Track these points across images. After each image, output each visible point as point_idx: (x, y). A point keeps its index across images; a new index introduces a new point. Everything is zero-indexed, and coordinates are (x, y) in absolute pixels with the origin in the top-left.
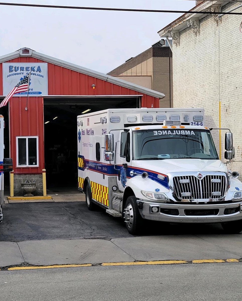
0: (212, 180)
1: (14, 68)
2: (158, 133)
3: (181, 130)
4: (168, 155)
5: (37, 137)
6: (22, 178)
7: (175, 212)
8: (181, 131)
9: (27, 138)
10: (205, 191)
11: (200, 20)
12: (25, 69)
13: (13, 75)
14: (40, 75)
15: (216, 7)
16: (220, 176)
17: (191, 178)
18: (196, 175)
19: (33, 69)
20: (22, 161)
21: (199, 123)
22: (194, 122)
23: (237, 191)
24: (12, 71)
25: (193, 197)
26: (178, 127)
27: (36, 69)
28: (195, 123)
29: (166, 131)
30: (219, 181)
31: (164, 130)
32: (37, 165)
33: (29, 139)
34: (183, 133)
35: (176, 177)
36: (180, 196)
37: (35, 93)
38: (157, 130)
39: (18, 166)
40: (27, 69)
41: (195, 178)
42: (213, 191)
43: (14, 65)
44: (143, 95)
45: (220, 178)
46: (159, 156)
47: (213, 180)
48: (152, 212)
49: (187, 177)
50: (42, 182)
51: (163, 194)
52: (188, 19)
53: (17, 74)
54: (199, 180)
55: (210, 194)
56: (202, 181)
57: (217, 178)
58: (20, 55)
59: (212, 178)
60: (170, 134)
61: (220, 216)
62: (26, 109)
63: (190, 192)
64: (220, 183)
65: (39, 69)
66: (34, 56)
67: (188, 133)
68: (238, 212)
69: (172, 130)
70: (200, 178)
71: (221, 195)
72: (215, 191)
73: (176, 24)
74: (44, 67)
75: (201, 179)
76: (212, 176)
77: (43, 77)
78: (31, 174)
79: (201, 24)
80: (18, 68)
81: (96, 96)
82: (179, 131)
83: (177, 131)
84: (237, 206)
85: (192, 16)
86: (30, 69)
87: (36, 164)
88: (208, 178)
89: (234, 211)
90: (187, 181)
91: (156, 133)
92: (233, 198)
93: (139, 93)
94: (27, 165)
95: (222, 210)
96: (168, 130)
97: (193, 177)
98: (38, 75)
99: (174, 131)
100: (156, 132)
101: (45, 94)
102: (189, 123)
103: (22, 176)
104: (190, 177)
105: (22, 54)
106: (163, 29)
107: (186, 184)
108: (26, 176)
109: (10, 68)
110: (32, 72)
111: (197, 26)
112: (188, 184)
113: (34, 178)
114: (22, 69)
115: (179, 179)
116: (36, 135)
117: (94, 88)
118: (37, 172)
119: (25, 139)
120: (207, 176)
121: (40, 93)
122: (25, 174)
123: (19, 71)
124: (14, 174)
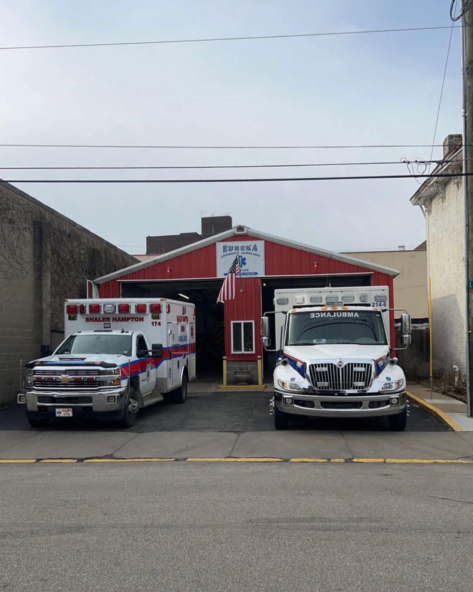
0: (354, 368)
1: (228, 248)
2: (315, 315)
3: (342, 311)
4: (324, 340)
5: (253, 322)
6: (237, 365)
7: (311, 404)
8: (343, 313)
9: (242, 322)
10: (346, 381)
11: (445, 184)
12: (240, 248)
13: (227, 255)
14: (256, 254)
15: (454, 169)
16: (365, 364)
17: (331, 366)
18: (336, 363)
19: (248, 248)
20: (237, 347)
21: (382, 303)
22: (375, 303)
23: (388, 382)
24: (226, 251)
25: (331, 387)
26: (340, 309)
27: (252, 248)
28: (377, 304)
29: (325, 314)
30: (362, 369)
31: (323, 312)
32: (254, 352)
33: (244, 323)
34: (344, 315)
35: (312, 365)
36: (316, 386)
37: (251, 274)
38: (315, 312)
39: (232, 352)
40: (242, 248)
41: (335, 366)
42: (354, 381)
43: (229, 244)
44: (372, 273)
45: (365, 367)
46: (314, 341)
47: (356, 369)
48: (286, 403)
49: (325, 364)
50: (257, 370)
51: (299, 384)
52: (431, 183)
53: (232, 254)
54: (339, 369)
55: (351, 384)
56: (342, 369)
57: (362, 366)
58: (235, 234)
59: (355, 366)
60: (329, 317)
61: (364, 410)
62: (242, 291)
63: (327, 381)
64: (364, 372)
65: (255, 248)
66: (249, 234)
67: (351, 315)
68: (389, 406)
69: (332, 313)
70: (340, 366)
71: (366, 386)
72: (357, 381)
73: (423, 190)
74: (261, 245)
75: (342, 367)
76: (355, 364)
77: (259, 256)
78: (247, 361)
79: (446, 188)
80: (232, 247)
81: (319, 275)
82: (340, 313)
83: (338, 313)
84: (387, 399)
85: (434, 180)
86: (245, 248)
87: (252, 350)
88: (351, 366)
89: (385, 404)
90: (325, 369)
91: (313, 316)
92: (381, 389)
93: (369, 270)
94: (243, 352)
95: (366, 403)
96: (327, 312)
97: (332, 364)
98: (254, 254)
99: (335, 313)
100: (314, 314)
101: (262, 274)
102: (370, 304)
103: (237, 363)
104: (328, 364)
105: (236, 233)
106: (413, 196)
107: (323, 373)
108: (242, 363)
109: (225, 247)
110: (248, 251)
111: (442, 191)
112: (326, 372)
113: (250, 366)
114: (237, 248)
115: (316, 367)
116: (252, 319)
117: (316, 266)
118: (252, 359)
119: (240, 324)
120: (349, 364)
121: (256, 273)
122: (241, 361)
123: (234, 251)
124: (227, 361)
